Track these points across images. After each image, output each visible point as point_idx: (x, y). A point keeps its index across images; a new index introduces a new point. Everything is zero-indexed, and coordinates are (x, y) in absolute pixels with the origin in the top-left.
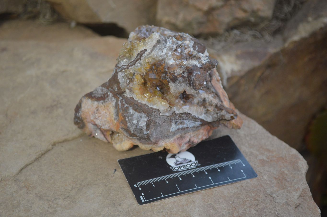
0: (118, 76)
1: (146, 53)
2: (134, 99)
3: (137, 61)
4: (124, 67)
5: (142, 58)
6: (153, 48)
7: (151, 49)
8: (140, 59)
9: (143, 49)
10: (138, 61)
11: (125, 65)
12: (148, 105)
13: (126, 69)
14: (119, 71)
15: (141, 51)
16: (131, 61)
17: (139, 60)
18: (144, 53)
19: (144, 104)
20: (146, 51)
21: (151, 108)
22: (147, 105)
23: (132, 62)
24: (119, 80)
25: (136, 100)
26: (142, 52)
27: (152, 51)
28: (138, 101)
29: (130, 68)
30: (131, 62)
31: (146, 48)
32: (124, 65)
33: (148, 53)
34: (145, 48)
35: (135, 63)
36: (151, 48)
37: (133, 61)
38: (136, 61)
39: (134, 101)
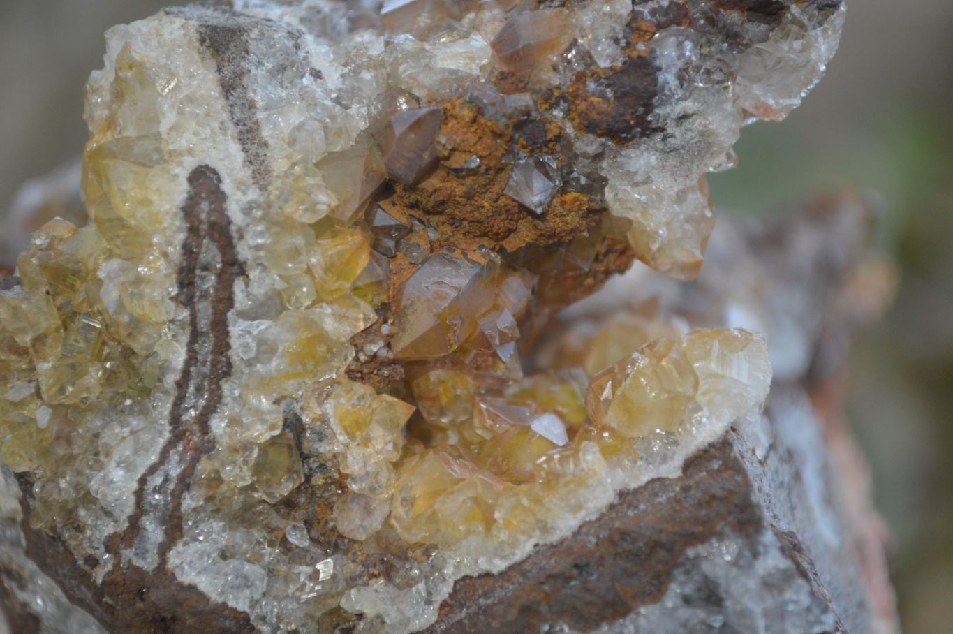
0: (192, 588)
1: (227, 186)
2: (499, 565)
3: (231, 315)
4: (167, 480)
5: (243, 251)
6: (232, 113)
7: (232, 130)
8: (234, 267)
9: (181, 190)
10: (229, 302)
11: (154, 458)
12: (644, 479)
13: (204, 467)
14: (164, 550)
15: (189, 211)
16: (171, 379)
17: (238, 287)
18: (219, 197)
19: (612, 507)
20: (215, 172)
21: (691, 464)
22: (633, 485)
23: (192, 369)
24: (231, 604)
25: (519, 555)
26: (205, 206)
27: (248, 135)
28: (555, 538)
29: (218, 425)
30: (181, 385)
31: (190, 163)
32: (153, 470)
33: (246, 174)
34: (182, 172)
35: (222, 346)
36: (223, 127)
37: (192, 358)
38: (220, 326)
39: (524, 574)
